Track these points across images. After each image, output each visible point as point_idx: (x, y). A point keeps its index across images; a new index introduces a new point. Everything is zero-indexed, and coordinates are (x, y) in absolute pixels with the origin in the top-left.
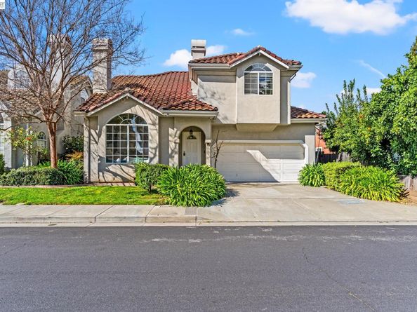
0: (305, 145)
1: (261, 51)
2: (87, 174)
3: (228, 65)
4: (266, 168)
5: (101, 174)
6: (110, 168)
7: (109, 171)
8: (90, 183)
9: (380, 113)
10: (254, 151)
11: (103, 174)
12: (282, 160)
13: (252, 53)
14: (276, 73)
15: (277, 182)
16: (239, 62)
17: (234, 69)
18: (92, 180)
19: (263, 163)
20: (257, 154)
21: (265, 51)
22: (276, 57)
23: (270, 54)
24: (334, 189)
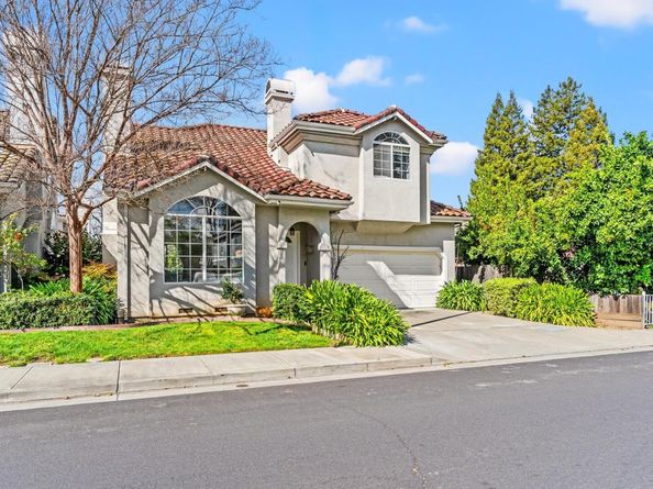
0: (443, 254)
1: (398, 114)
2: (126, 303)
3: (353, 129)
4: (393, 289)
5: (155, 302)
6: (174, 292)
7: (171, 297)
8: (131, 320)
10: (377, 263)
11: (160, 302)
12: (413, 277)
13: (387, 115)
14: (414, 148)
15: (407, 308)
16: (369, 127)
17: (360, 137)
18: (133, 315)
19: (390, 282)
20: (382, 269)
21: (403, 114)
22: (416, 125)
23: (409, 119)
24: (504, 314)
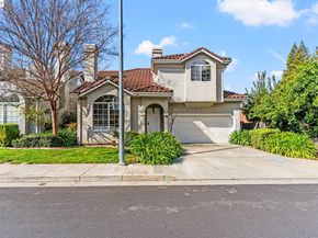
0: (233, 117)
1: (203, 50)
2: (79, 138)
3: (179, 60)
9: (302, 90)
14: (213, 66)
15: (213, 143)
17: (184, 63)
18: (83, 143)
19: (205, 131)
21: (206, 50)
23: (209, 52)
24: (259, 148)
